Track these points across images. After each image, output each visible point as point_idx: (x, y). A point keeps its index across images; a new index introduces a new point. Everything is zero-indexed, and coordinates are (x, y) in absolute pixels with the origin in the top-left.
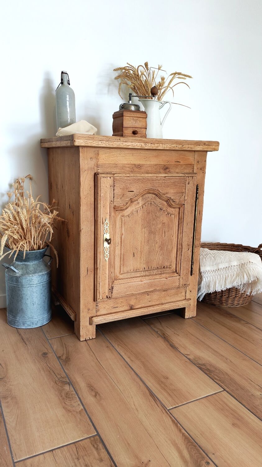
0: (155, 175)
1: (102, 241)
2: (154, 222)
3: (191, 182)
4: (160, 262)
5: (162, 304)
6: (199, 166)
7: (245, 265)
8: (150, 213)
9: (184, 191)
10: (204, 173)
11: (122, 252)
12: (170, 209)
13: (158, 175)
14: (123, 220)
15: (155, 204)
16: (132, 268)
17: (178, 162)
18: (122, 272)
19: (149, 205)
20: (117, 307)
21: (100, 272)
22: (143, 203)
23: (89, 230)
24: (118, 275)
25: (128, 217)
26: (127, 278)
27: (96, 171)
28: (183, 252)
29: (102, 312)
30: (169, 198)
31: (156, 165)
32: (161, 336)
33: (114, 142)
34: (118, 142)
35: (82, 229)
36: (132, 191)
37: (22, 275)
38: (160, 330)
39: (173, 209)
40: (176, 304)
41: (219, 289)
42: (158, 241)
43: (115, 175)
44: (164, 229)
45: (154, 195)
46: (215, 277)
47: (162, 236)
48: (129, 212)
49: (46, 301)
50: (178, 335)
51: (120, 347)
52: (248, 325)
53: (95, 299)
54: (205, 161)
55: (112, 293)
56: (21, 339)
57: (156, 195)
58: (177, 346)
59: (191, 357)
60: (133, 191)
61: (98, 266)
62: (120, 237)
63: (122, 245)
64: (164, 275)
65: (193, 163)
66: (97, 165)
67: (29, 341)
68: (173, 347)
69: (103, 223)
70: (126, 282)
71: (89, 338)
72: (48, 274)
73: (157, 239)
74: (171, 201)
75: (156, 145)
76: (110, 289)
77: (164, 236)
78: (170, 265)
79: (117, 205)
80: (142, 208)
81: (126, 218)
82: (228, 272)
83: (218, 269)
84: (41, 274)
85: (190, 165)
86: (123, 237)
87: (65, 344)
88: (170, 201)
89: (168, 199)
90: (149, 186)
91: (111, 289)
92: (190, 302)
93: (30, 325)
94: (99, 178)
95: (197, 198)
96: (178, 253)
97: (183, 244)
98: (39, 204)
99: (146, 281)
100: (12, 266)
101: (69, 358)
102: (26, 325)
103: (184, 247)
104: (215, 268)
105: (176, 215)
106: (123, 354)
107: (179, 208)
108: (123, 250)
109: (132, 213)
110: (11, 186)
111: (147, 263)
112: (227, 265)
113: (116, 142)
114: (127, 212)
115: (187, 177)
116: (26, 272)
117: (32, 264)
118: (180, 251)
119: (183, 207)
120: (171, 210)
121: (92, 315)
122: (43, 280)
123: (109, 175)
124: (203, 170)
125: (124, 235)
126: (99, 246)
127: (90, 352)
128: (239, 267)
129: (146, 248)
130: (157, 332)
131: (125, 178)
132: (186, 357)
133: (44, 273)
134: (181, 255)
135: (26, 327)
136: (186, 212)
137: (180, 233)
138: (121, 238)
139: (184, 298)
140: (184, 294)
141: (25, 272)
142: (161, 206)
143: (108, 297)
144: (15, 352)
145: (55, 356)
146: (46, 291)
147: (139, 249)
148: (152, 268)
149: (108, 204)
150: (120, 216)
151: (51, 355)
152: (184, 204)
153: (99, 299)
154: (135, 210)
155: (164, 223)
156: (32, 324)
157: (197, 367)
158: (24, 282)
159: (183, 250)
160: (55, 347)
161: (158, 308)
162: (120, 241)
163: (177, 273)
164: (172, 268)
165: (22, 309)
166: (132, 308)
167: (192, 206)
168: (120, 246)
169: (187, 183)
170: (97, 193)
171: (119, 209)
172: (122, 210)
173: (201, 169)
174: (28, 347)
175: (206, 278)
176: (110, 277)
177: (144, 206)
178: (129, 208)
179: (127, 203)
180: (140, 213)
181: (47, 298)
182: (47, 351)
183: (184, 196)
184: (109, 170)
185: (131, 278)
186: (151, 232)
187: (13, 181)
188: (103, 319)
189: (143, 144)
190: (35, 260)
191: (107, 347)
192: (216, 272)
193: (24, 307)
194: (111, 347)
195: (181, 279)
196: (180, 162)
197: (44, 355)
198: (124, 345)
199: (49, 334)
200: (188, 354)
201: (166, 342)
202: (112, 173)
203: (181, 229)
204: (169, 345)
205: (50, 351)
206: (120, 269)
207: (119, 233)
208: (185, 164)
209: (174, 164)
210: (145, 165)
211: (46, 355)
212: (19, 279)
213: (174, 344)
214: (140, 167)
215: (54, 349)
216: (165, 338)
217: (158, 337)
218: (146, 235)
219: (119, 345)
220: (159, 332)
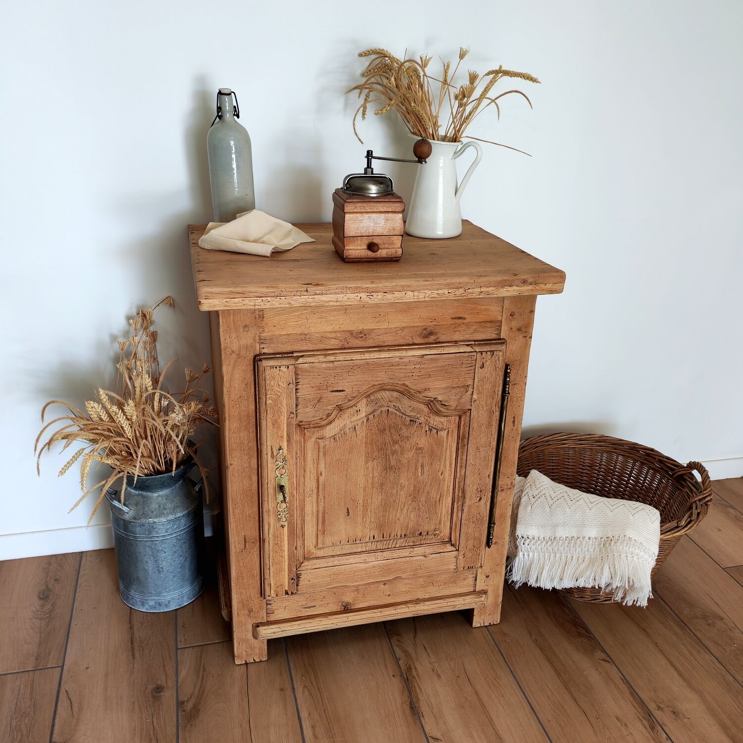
0: (398, 354)
1: (271, 491)
2: (397, 447)
3: (488, 363)
4: (411, 525)
5: (417, 601)
6: (515, 324)
7: (613, 543)
8: (385, 430)
9: (470, 382)
10: (527, 337)
11: (321, 509)
12: (437, 418)
13: (404, 353)
14: (322, 445)
15: (399, 410)
16: (344, 537)
17: (460, 318)
18: (320, 546)
19: (384, 415)
20: (315, 606)
21: (269, 546)
22: (371, 410)
23: (246, 465)
24: (313, 550)
25: (332, 440)
26: (333, 556)
27: (258, 352)
28: (466, 505)
29: (279, 615)
30: (432, 399)
31: (403, 329)
32: (402, 675)
33: (294, 298)
34: (302, 297)
35: (229, 464)
36: (340, 391)
37: (134, 518)
38: (407, 655)
39: (443, 419)
40: (449, 604)
42: (407, 483)
43: (301, 360)
44: (421, 460)
45: (395, 394)
46: (545, 555)
47: (415, 474)
48: (336, 430)
49: (187, 564)
50: (439, 676)
51: (307, 693)
53: (262, 593)
54: (532, 312)
55: (297, 585)
56: (130, 642)
57: (401, 392)
58: (424, 708)
60: (343, 391)
61: (266, 536)
62: (316, 478)
63: (320, 494)
64: (419, 550)
65: (499, 318)
66: (260, 339)
67: (142, 647)
68: (414, 709)
69: (272, 457)
70: (330, 564)
71: (254, 660)
72: (188, 515)
73: (403, 480)
74: (437, 404)
75: (397, 294)
76: (292, 579)
77: (420, 475)
78: (435, 530)
79: (305, 420)
80: (365, 422)
81: (327, 442)
82: (574, 551)
83: (555, 538)
84: (171, 517)
85: (491, 322)
86: (321, 479)
87: (204, 666)
88: (435, 405)
89: (429, 400)
90: (382, 378)
91: (296, 579)
92: (483, 599)
93: (155, 608)
94: (261, 369)
95: (504, 392)
96: (455, 506)
97: (468, 489)
98: (158, 392)
99: (375, 561)
100: (115, 501)
101: (199, 710)
102: (147, 606)
103: (468, 495)
104: (548, 534)
105: (450, 430)
106: (304, 714)
107: (460, 417)
108: (322, 504)
109: (343, 432)
111: (380, 527)
112: (574, 532)
113: (299, 297)
114: (330, 431)
115: (479, 354)
116: (143, 514)
117: (159, 496)
118: (460, 503)
119: (468, 414)
120: (436, 421)
121: (259, 621)
122: (178, 527)
123: (285, 362)
124: (524, 330)
125: (323, 475)
126: (266, 499)
127: (242, 700)
128: (599, 545)
129: (377, 500)
130: (397, 660)
131: (324, 365)
133: (179, 515)
134: (462, 510)
135: (147, 609)
136: (474, 424)
137: (461, 467)
138: (318, 481)
139: (472, 590)
140: (470, 581)
141: (141, 512)
142: (413, 414)
143: (290, 593)
144: (106, 675)
145: (175, 699)
146: (185, 547)
147: (361, 502)
148: (392, 536)
149: (284, 419)
150: (313, 439)
151: (168, 696)
152: (471, 410)
153: (269, 596)
154: (350, 426)
155: (420, 449)
156: (158, 606)
158: (137, 532)
159: (467, 499)
160: (183, 673)
161: (407, 610)
162: (314, 485)
163: (452, 545)
164: (442, 535)
165: (137, 577)
166: (347, 609)
167: (491, 412)
168: (315, 496)
169: (478, 365)
170: (259, 398)
171: (311, 426)
172: (319, 427)
173: (519, 330)
174: (136, 666)
175: (526, 554)
176: (291, 557)
177: (371, 417)
178: (337, 421)
179: (329, 415)
180: (362, 433)
181: (188, 559)
182: (164, 684)
183: (470, 392)
184: (288, 348)
185: (345, 555)
186: (388, 468)
188: (279, 630)
189: (363, 295)
190: (162, 488)
191: (282, 690)
192: (550, 543)
193: (141, 575)
194: (289, 692)
195: (461, 557)
196: (464, 319)
197: (156, 693)
198: (316, 688)
199: (184, 635)
200: (439, 736)
201: (406, 693)
202: (295, 355)
203: (462, 458)
204: (408, 703)
205: (171, 684)
206: (317, 540)
207: (312, 472)
208: (477, 321)
209: (451, 324)
210: (375, 331)
211: (160, 692)
212: (130, 526)
213: (419, 704)
214: (362, 335)
215: (180, 680)
216: (408, 680)
217: (394, 676)
218: (376, 474)
219: (306, 687)
220: (401, 662)
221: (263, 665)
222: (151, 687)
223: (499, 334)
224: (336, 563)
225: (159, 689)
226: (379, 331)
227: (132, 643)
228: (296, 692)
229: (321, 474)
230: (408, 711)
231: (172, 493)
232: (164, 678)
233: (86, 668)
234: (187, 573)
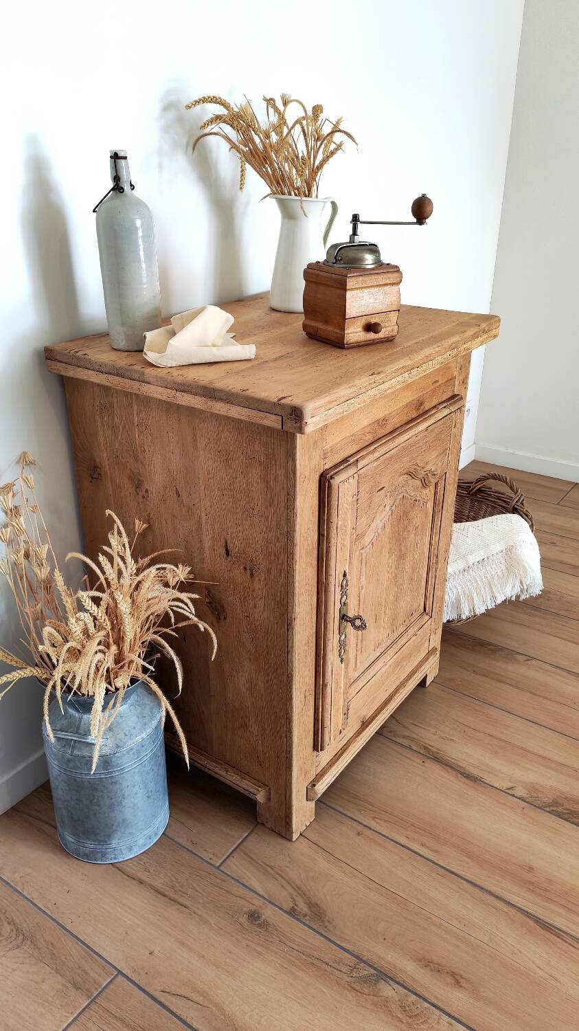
2: (405, 533)
4: (408, 608)
6: (462, 377)
8: (400, 518)
13: (414, 431)
14: (363, 556)
15: (407, 493)
18: (358, 666)
19: (400, 502)
20: (345, 736)
21: (332, 690)
22: (392, 501)
24: (352, 674)
25: (370, 545)
27: (322, 470)
29: (324, 761)
30: (428, 472)
31: (407, 405)
32: (428, 758)
34: (372, 390)
35: (297, 613)
37: (117, 747)
38: (412, 739)
43: (359, 465)
44: (416, 538)
45: (405, 477)
47: (413, 555)
48: (372, 534)
50: (452, 741)
51: (382, 822)
52: (531, 662)
53: (318, 746)
55: (347, 719)
56: (159, 896)
57: (410, 474)
58: (475, 772)
59: (520, 792)
60: (384, 488)
61: (329, 679)
65: (454, 375)
66: (324, 454)
67: (180, 891)
68: (469, 777)
70: (365, 681)
71: (306, 826)
73: (407, 565)
74: (428, 475)
75: (424, 367)
76: (345, 714)
78: (419, 606)
79: (359, 531)
80: (390, 514)
81: (368, 551)
89: (425, 474)
90: (405, 464)
91: (347, 712)
92: (433, 656)
101: (317, 905)
105: (431, 499)
109: (376, 534)
113: (370, 392)
115: (454, 413)
119: (443, 478)
120: (425, 493)
121: (312, 779)
123: (350, 472)
126: (331, 637)
127: (340, 867)
129: (392, 593)
130: (410, 748)
132: (513, 795)
136: (447, 487)
138: (359, 597)
139: (427, 652)
140: (427, 644)
141: (123, 735)
142: (414, 494)
143: (342, 731)
144: (182, 944)
145: (282, 913)
147: (383, 603)
148: (397, 627)
149: (348, 538)
150: (358, 552)
151: (269, 913)
152: (446, 473)
153: (328, 745)
154: (381, 524)
155: (417, 527)
156: (148, 840)
157: (549, 812)
158: (122, 762)
164: (419, 609)
170: (330, 523)
173: (463, 382)
174: (199, 912)
176: (345, 691)
177: (393, 508)
180: (388, 528)
182: (253, 908)
183: (447, 455)
184: (342, 455)
185: (370, 666)
186: (400, 557)
191: (359, 834)
194: (368, 833)
195: (432, 624)
196: (438, 381)
197: (255, 921)
198: (383, 813)
199: (205, 851)
200: (510, 785)
201: (449, 769)
202: (352, 460)
203: (437, 525)
204: (458, 775)
205: (258, 902)
208: (444, 382)
209: (431, 390)
211: (259, 917)
212: (113, 760)
213: (467, 770)
215: (261, 892)
216: (436, 758)
217: (423, 762)
219: (375, 818)
220: (414, 748)
221: (315, 825)
222: (244, 919)
223: (453, 391)
225: (254, 916)
226: (394, 413)
227: (164, 895)
228: (372, 828)
229: (362, 588)
230: (467, 781)
232: (243, 902)
233: (150, 954)
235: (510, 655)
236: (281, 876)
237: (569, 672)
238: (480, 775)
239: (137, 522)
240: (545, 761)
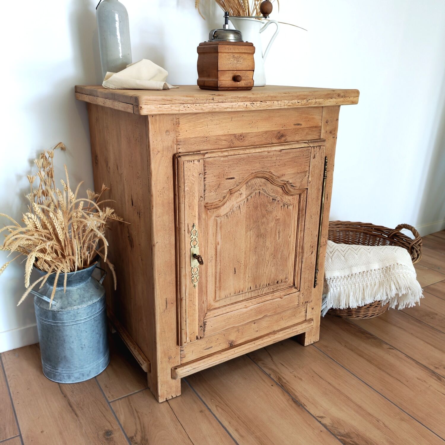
0: (266, 149)
1: (187, 259)
2: (264, 219)
3: (317, 154)
4: (272, 276)
5: (274, 332)
6: (329, 128)
7: (392, 270)
8: (257, 207)
9: (307, 169)
10: (335, 138)
11: (218, 270)
12: (287, 197)
13: (269, 149)
14: (219, 222)
15: (265, 192)
16: (232, 290)
17: (299, 124)
18: (217, 299)
19: (257, 196)
20: (212, 347)
21: (186, 304)
22: (249, 193)
23: (168, 242)
24: (212, 303)
25: (226, 217)
26: (225, 306)
27: (175, 152)
28: (304, 257)
29: (190, 357)
30: (286, 182)
31: (266, 132)
32: (277, 384)
33: (205, 105)
34: (210, 104)
35: (155, 242)
36: (232, 178)
37: (62, 308)
38: (274, 371)
39: (290, 198)
40: (294, 331)
41: (354, 305)
42: (270, 245)
43: (207, 156)
44: (278, 227)
45: (263, 180)
46: (348, 287)
47: (275, 238)
48: (228, 210)
49: (101, 339)
50: (301, 379)
51: (220, 410)
52: (393, 351)
53: (179, 342)
54: (337, 120)
55: (204, 331)
56: (69, 406)
57: (267, 179)
58: (303, 401)
59: (327, 421)
60: (234, 178)
61: (183, 295)
62: (214, 247)
63: (218, 259)
64: (277, 294)
65: (320, 125)
66: (177, 141)
67: (81, 407)
68: (297, 402)
69: (188, 232)
70: (224, 312)
71: (172, 397)
72: (101, 300)
73: (268, 244)
74: (288, 186)
75: (268, 103)
76: (201, 327)
77: (277, 239)
78: (286, 279)
79: (209, 202)
80: (246, 201)
81: (223, 219)
82: (367, 280)
83: (352, 275)
84: (90, 303)
85: (316, 127)
86: (219, 247)
87: (136, 410)
88: (287, 186)
89: (284, 183)
90: (257, 167)
91: (203, 326)
92: (312, 324)
93: (79, 378)
94: (181, 163)
95: (325, 176)
96: (297, 259)
97: (305, 246)
98: (82, 201)
99: (252, 305)
100: (45, 297)
101: (147, 440)
102: (73, 378)
103: (305, 250)
104: (347, 273)
105: (294, 205)
106: (226, 424)
107: (300, 195)
108: (218, 267)
109: (232, 211)
110: (31, 162)
111: (255, 279)
112: (363, 268)
113: (207, 104)
114: (224, 210)
115: (313, 148)
116: (68, 303)
117: (76, 289)
118: (300, 257)
119: (306, 192)
120: (287, 199)
121: (176, 365)
122: (95, 311)
123: (197, 157)
124: (333, 133)
125: (220, 244)
126: (183, 266)
127: (176, 425)
128: (383, 272)
129: (253, 259)
130: (269, 376)
131: (222, 159)
132: (320, 422)
133: (95, 301)
134: (302, 262)
135: (73, 381)
136: (309, 200)
137: (301, 231)
138: (216, 249)
139: (304, 320)
140: (303, 313)
141: (66, 303)
142: (273, 195)
143: (199, 338)
144: (61, 433)
145: (125, 437)
146: (100, 326)
147: (243, 262)
148: (261, 286)
149: (196, 201)
150: (213, 218)
151: (118, 436)
152: (307, 189)
153: (185, 342)
154: (237, 205)
155: (278, 219)
156: (81, 376)
157: (339, 440)
158: (65, 318)
159: (305, 254)
160: (122, 418)
161: (269, 339)
162: (214, 253)
163: (296, 288)
164: (289, 282)
165: (65, 356)
166: (232, 346)
167: (319, 190)
168: (214, 261)
169: (312, 156)
170: (179, 187)
171: (213, 207)
172: (216, 208)
173: (331, 132)
174: (82, 421)
175: (335, 289)
176: (200, 309)
177: (249, 197)
178: (228, 203)
179: (224, 198)
180: (244, 210)
181: (102, 336)
182: (110, 428)
183: (307, 176)
184: (195, 148)
185: (232, 304)
186: (260, 236)
187: (34, 155)
188: (191, 368)
189: (248, 103)
190: (80, 282)
191: (201, 412)
192: (349, 278)
193: (68, 353)
194: (207, 412)
195: (301, 296)
196: (301, 125)
197: (107, 436)
198: (225, 405)
199: (110, 392)
200: (322, 415)
201: (286, 394)
202: (202, 152)
203: (301, 225)
204: (291, 400)
205: (116, 427)
206: (216, 295)
207: (212, 243)
208: (308, 127)
209: (293, 129)
210: (250, 134)
211: (110, 435)
212: (58, 315)
213: (298, 398)
214: (242, 138)
215: (122, 423)
216: (282, 386)
217: (272, 385)
218: (252, 241)
219: (218, 406)
220: (272, 376)
221: (179, 399)
222: (101, 433)
223: (320, 136)
224: (228, 310)
225: (108, 434)
226: (252, 134)
227: (71, 406)
228: (212, 411)
229: (218, 244)
230: (294, 405)
231: (86, 286)
232: (108, 424)
233: (41, 432)
234: (101, 346)
235: (378, 342)
236: (139, 418)
237: (417, 363)
238: (305, 403)
239: (103, 185)
240: (359, 409)
